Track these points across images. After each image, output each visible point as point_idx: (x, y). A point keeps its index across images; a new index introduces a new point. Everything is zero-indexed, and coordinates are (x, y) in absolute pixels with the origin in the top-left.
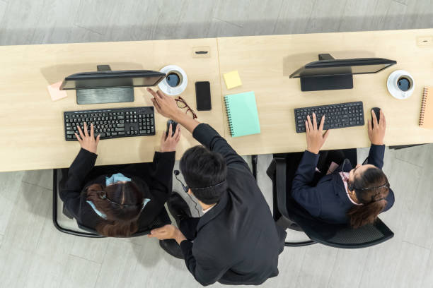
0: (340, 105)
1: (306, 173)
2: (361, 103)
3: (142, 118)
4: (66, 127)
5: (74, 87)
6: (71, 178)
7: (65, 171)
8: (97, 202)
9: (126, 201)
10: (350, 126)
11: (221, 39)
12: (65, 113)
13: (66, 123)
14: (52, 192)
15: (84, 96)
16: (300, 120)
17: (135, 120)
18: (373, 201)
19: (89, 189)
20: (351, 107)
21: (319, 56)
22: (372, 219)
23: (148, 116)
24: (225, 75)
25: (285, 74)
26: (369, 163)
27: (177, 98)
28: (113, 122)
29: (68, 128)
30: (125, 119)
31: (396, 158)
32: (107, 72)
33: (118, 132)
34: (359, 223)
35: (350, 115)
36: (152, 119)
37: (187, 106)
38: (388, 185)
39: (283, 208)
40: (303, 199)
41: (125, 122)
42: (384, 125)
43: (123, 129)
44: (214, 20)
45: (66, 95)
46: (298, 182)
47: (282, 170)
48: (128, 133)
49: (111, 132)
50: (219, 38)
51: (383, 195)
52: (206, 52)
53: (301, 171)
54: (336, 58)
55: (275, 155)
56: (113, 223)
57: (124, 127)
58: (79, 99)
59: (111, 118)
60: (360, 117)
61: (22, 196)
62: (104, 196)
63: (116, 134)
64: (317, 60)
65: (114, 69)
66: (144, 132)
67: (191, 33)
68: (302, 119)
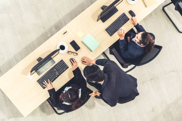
0: (118, 19)
1: (123, 48)
2: (124, 13)
3: (61, 65)
4: (41, 85)
5: (35, 71)
11: (68, 25)
12: (38, 81)
14: (50, 105)
15: (39, 72)
17: (60, 68)
20: (122, 17)
21: (101, 8)
23: (63, 63)
25: (95, 22)
27: (68, 52)
28: (54, 73)
30: (56, 69)
31: (145, 20)
32: (41, 61)
33: (57, 75)
35: (123, 19)
36: (65, 64)
37: (72, 52)
39: (123, 62)
41: (57, 71)
43: (58, 73)
44: (61, 18)
45: (34, 76)
47: (114, 50)
48: (60, 73)
49: (55, 76)
50: (67, 25)
52: (66, 32)
54: (108, 5)
55: (109, 48)
58: (39, 74)
59: (52, 72)
60: (126, 18)
61: (42, 113)
66: (65, 69)
68: (110, 31)
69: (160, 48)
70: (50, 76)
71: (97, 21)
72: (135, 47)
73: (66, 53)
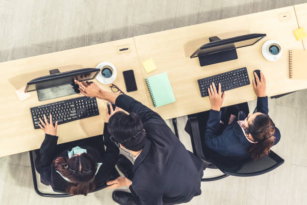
0: (230, 72)
2: (245, 68)
3: (88, 104)
4: (33, 119)
5: (35, 89)
6: (43, 156)
7: (37, 151)
8: (63, 172)
9: (82, 169)
10: (240, 86)
11: (137, 38)
12: (32, 109)
13: (33, 116)
14: (31, 168)
15: (43, 94)
16: (202, 87)
17: (83, 106)
18: (265, 138)
19: (56, 162)
20: (239, 72)
21: (210, 39)
22: (267, 152)
24: (143, 63)
25: (186, 56)
26: (258, 111)
27: (111, 86)
28: (67, 110)
29: (35, 120)
30: (76, 106)
31: (277, 105)
32: (57, 74)
33: (72, 117)
34: (258, 156)
35: (239, 78)
36: (95, 104)
37: (119, 90)
38: (274, 125)
39: (200, 153)
40: (215, 145)
41: (76, 108)
42: (264, 82)
43: (75, 114)
44: (129, 24)
45: (30, 96)
46: (208, 133)
47: (195, 125)
48: (80, 116)
49: (67, 118)
50: (135, 37)
51: (272, 133)
52: (127, 49)
53: (210, 125)
54: (222, 38)
55: (189, 116)
56: (76, 185)
57: (76, 112)
58: (40, 97)
59: (65, 108)
60: (246, 78)
61: (9, 176)
62: (67, 167)
63: (70, 118)
64: (209, 42)
65: (62, 71)
66: (91, 114)
67: (114, 37)
68: (204, 87)
69: (279, 161)
70: (59, 112)
71: (191, 57)
72: (237, 135)
73: (108, 85)
